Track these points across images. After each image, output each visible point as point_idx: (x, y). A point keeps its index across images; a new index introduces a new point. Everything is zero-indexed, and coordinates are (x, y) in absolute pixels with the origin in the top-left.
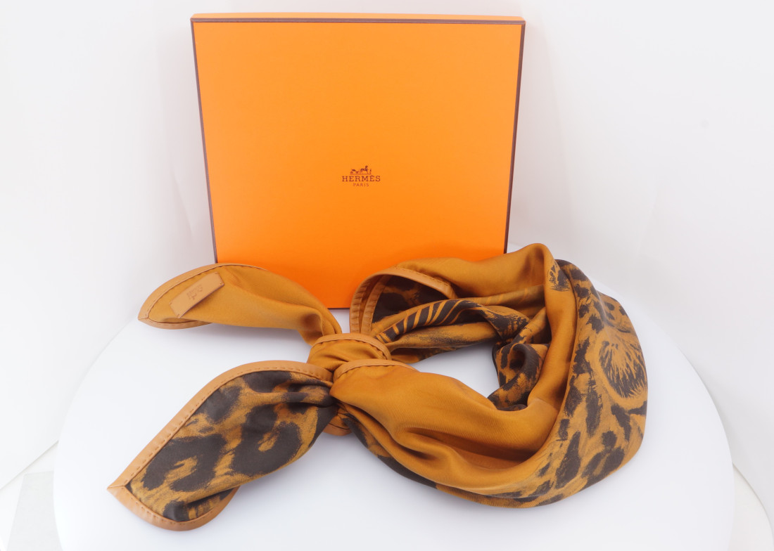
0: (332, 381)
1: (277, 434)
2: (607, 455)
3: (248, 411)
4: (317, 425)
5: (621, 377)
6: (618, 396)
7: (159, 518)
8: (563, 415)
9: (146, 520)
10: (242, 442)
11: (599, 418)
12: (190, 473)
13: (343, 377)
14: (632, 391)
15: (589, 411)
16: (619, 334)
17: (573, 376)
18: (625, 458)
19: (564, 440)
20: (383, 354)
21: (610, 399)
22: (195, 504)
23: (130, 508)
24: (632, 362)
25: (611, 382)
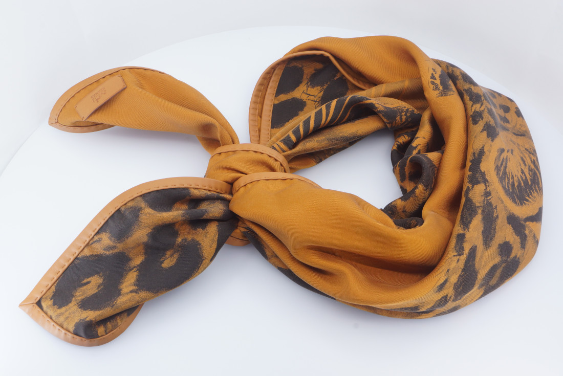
0: (231, 193)
1: (178, 250)
2: (503, 265)
3: (150, 231)
4: (218, 240)
5: (516, 184)
6: (514, 205)
7: (70, 335)
8: (458, 229)
9: (58, 336)
10: (145, 258)
11: (495, 229)
12: (97, 291)
13: (242, 190)
14: (527, 198)
15: (484, 224)
16: (514, 138)
17: (468, 187)
18: (520, 266)
19: (460, 255)
20: (281, 165)
21: (506, 208)
22: (104, 321)
23: (43, 325)
24: (527, 167)
25: (506, 191)
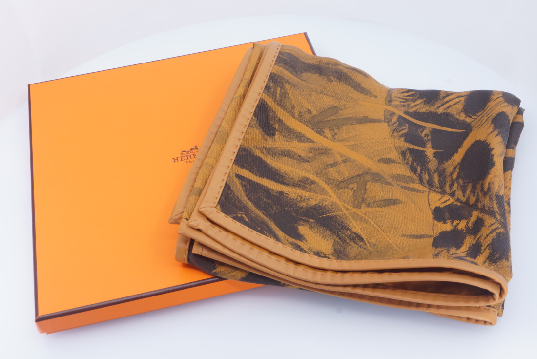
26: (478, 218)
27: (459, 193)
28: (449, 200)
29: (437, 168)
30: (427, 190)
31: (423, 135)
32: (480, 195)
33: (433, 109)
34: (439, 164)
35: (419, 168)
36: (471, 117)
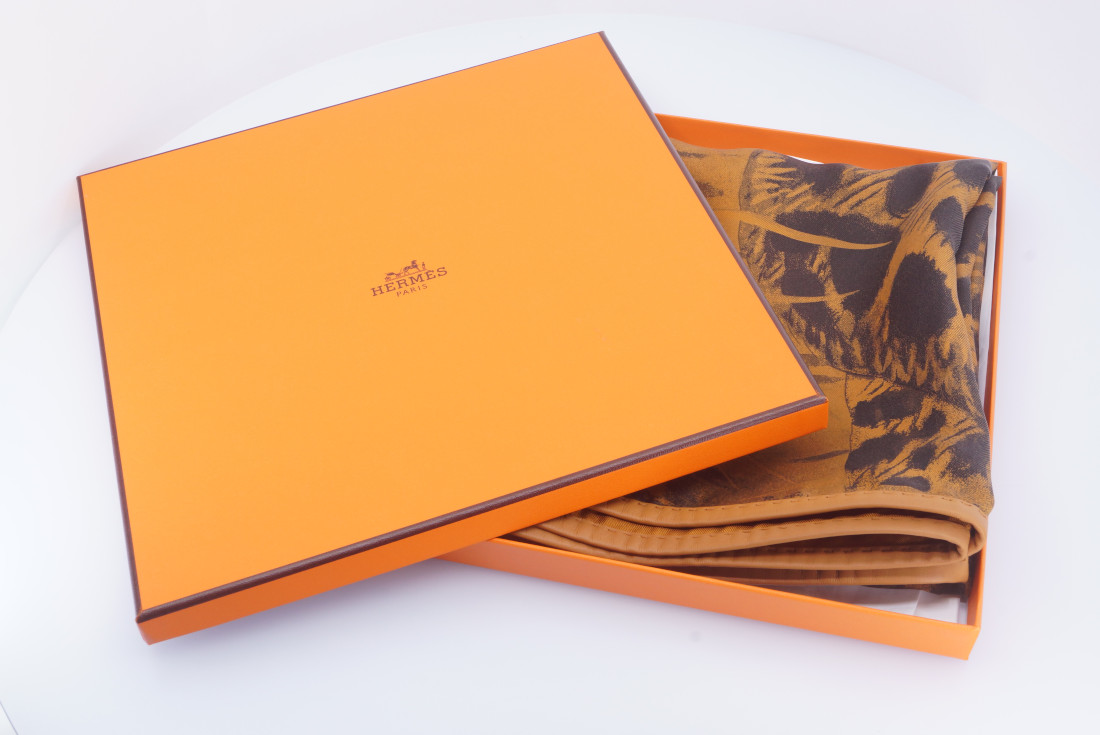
26: (934, 410)
27: (898, 368)
28: (882, 385)
29: (856, 327)
30: (842, 375)
31: (815, 269)
32: (935, 365)
33: (828, 206)
34: (856, 319)
35: (822, 335)
36: (899, 217)
